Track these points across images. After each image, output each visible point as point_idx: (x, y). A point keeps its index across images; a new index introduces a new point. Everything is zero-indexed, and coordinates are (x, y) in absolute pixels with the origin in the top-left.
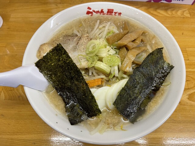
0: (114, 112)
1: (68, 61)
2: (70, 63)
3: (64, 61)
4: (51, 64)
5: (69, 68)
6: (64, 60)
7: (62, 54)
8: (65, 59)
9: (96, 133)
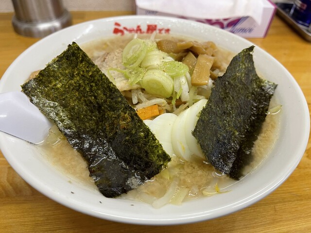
0: (194, 165)
1: (90, 74)
2: (95, 76)
3: (83, 76)
4: (55, 85)
5: (92, 86)
6: (82, 73)
7: (78, 63)
8: (83, 71)
9: (165, 204)
